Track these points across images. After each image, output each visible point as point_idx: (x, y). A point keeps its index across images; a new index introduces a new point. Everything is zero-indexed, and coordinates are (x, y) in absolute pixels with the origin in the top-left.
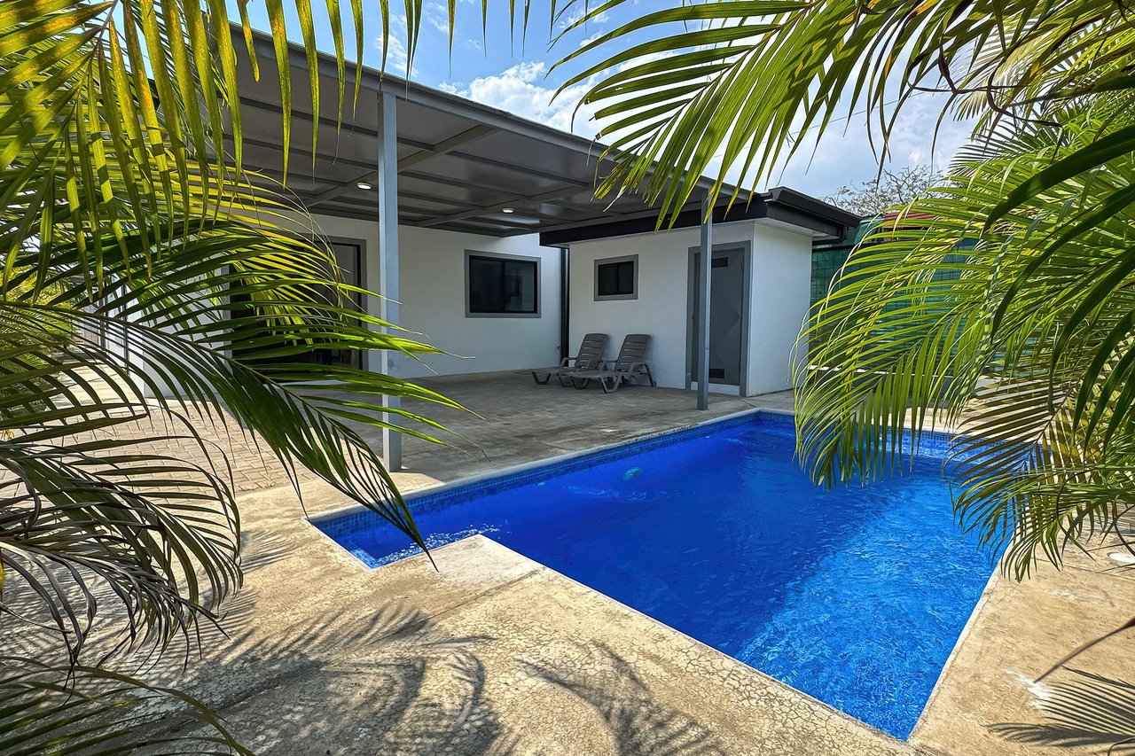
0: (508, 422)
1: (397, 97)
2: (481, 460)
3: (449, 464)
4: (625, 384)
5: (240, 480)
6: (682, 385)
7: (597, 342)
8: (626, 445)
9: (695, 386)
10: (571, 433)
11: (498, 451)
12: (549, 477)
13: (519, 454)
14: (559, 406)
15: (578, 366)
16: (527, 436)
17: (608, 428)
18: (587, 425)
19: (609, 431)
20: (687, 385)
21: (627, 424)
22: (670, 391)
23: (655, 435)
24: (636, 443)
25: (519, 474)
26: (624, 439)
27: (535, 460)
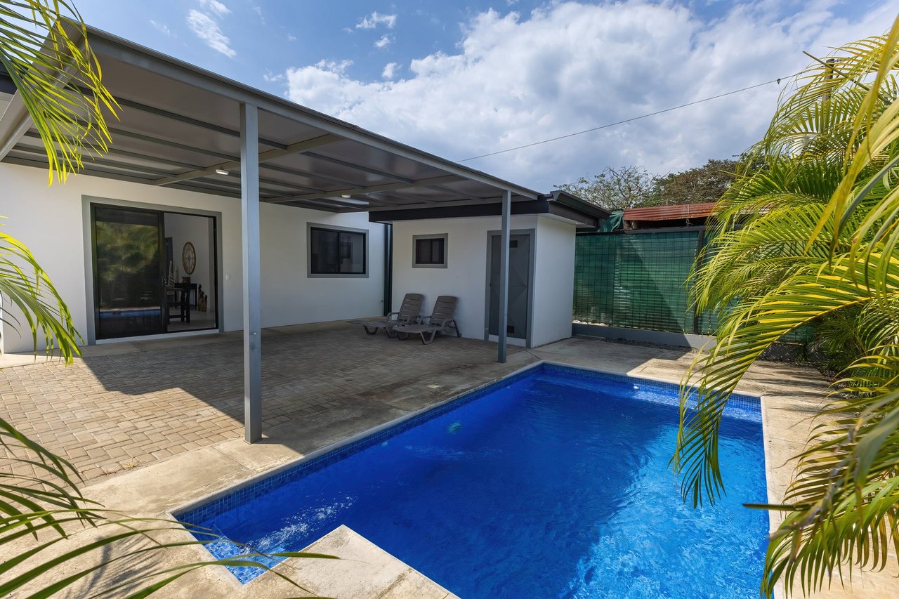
0: (350, 378)
1: (258, 108)
2: (333, 425)
3: (305, 430)
4: (439, 336)
6: (481, 337)
7: (415, 300)
8: (449, 403)
9: (494, 338)
10: (404, 389)
11: (346, 414)
12: (390, 436)
13: (365, 417)
14: (390, 359)
15: (400, 320)
16: (367, 394)
17: (434, 383)
18: (416, 380)
19: (435, 387)
20: (486, 337)
21: (448, 379)
22: (473, 342)
23: (472, 390)
24: (458, 399)
25: (367, 438)
26: (448, 397)
27: (380, 424)
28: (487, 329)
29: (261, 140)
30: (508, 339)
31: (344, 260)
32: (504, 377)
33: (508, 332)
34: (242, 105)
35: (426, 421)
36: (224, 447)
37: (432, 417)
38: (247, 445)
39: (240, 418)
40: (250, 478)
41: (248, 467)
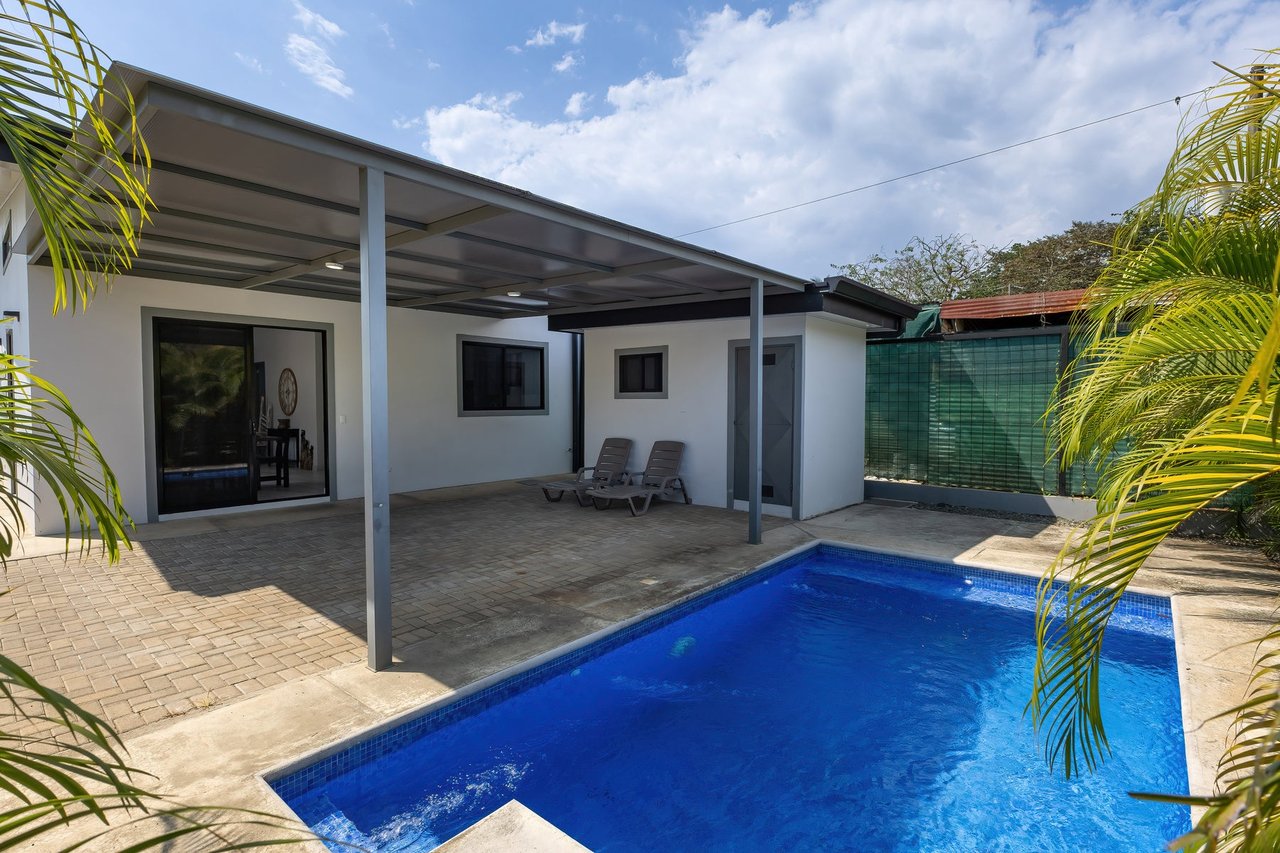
0: (522, 569)
1: (386, 173)
2: (498, 643)
3: (454, 651)
4: (656, 502)
5: (164, 693)
6: (723, 504)
7: (619, 448)
8: (676, 607)
9: (742, 505)
10: (604, 587)
11: (518, 626)
12: (585, 660)
13: (545, 630)
14: (581, 539)
15: (596, 479)
16: (549, 594)
17: (650, 577)
18: (622, 572)
19: (651, 582)
20: (730, 504)
21: (672, 571)
22: (710, 512)
23: (709, 588)
24: (688, 601)
25: (548, 663)
26: (672, 598)
27: (568, 641)
28: (731, 491)
29: (389, 218)
30: (763, 505)
31: (513, 389)
32: (759, 567)
33: (763, 495)
34: (363, 171)
35: (639, 636)
36: (339, 676)
37: (648, 631)
38: (371, 673)
39: (361, 633)
40: (375, 724)
41: (373, 707)
